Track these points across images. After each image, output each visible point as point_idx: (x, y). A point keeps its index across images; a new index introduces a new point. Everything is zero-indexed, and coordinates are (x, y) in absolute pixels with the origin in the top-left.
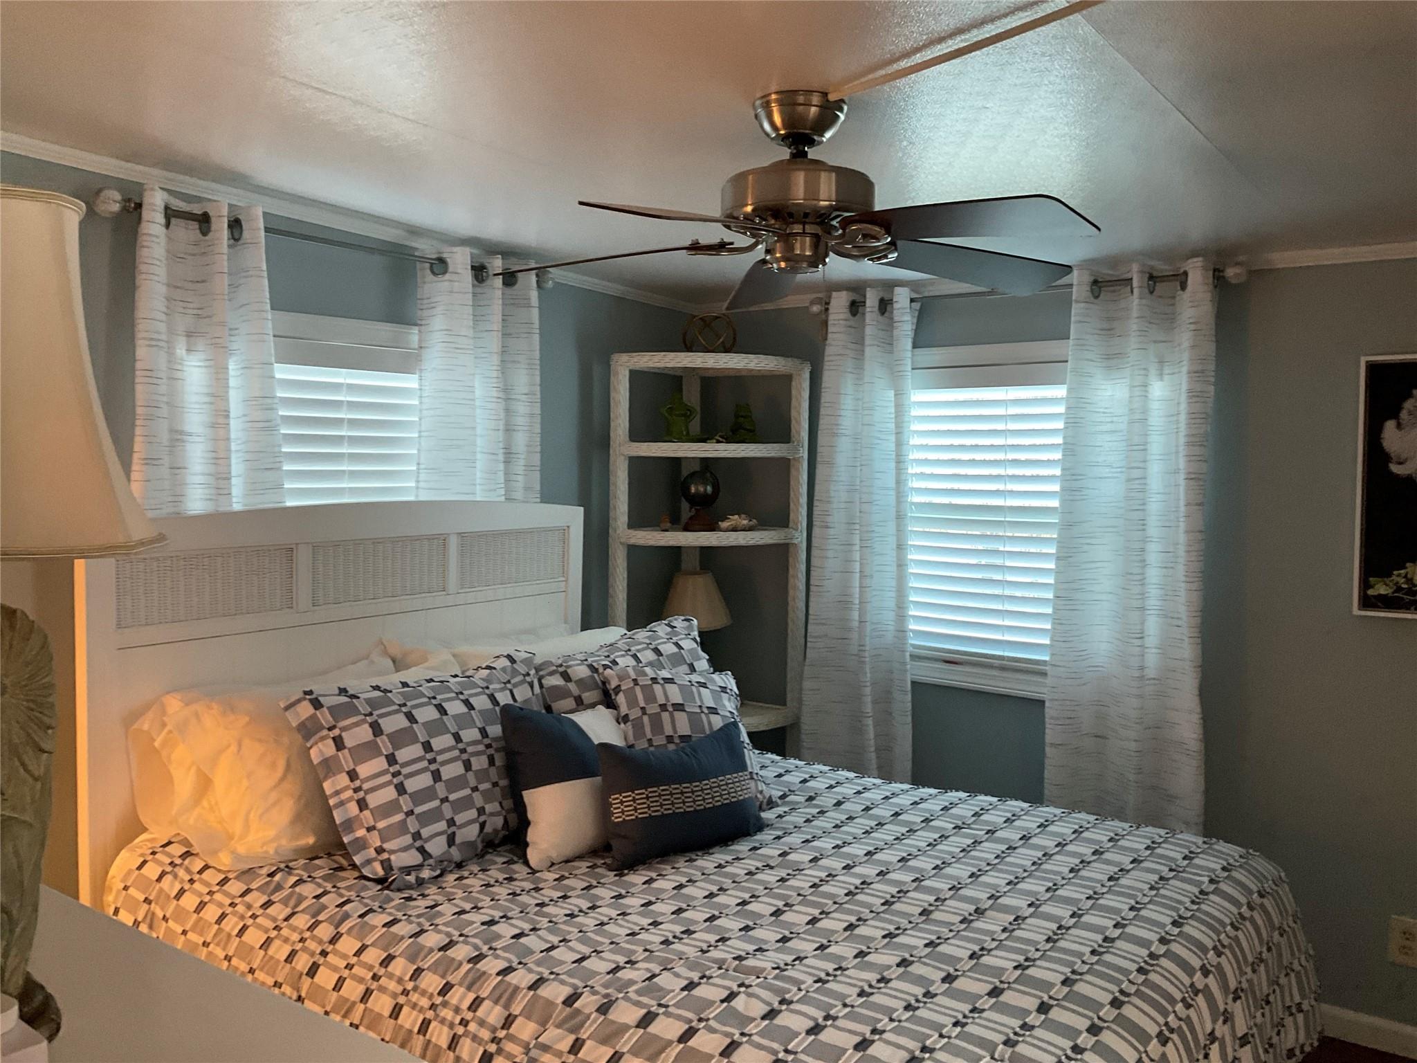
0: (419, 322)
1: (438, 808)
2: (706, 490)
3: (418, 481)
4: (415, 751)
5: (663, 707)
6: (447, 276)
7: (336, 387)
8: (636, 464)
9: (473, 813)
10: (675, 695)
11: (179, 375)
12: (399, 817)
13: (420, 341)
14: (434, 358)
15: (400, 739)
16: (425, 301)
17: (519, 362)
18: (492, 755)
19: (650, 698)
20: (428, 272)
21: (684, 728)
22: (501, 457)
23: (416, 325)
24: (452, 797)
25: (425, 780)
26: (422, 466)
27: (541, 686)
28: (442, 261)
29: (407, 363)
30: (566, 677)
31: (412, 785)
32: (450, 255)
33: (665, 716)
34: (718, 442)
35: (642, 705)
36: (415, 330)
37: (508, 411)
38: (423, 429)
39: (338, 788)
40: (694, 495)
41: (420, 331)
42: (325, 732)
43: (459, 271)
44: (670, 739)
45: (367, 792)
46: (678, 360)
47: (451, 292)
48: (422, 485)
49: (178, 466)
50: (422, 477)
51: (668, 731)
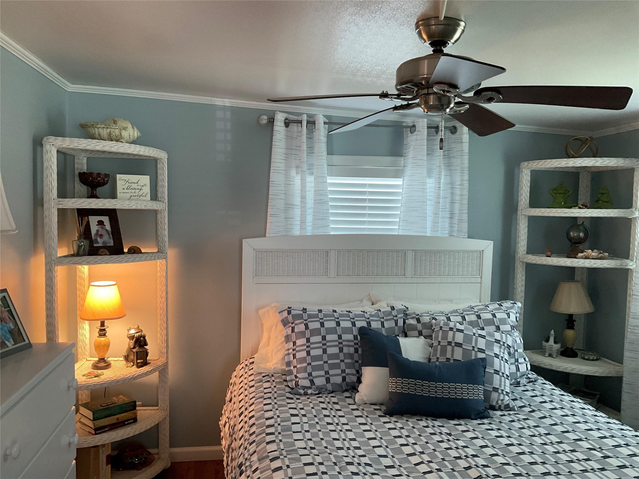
0: (404, 155)
1: (322, 365)
3: (399, 226)
4: (318, 338)
5: (450, 343)
6: (416, 133)
7: (364, 185)
8: (532, 220)
9: (339, 371)
11: (292, 183)
12: (305, 365)
13: (404, 163)
14: (408, 171)
15: (315, 332)
16: (408, 145)
17: (457, 170)
18: (357, 349)
19: (445, 337)
20: (409, 132)
21: (458, 355)
23: (403, 156)
24: (329, 362)
25: (319, 352)
26: (401, 219)
28: (414, 126)
29: (397, 174)
30: (418, 321)
31: (313, 353)
32: (417, 123)
33: (449, 348)
35: (440, 340)
36: (402, 159)
38: (402, 203)
39: (289, 348)
41: (404, 159)
42: (291, 324)
43: (420, 130)
44: (448, 359)
45: (297, 351)
47: (417, 140)
48: (401, 228)
50: (401, 224)
51: (449, 356)
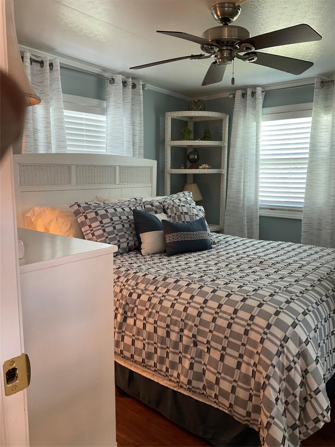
0: (106, 99)
1: (115, 237)
2: (195, 157)
3: (106, 150)
4: (108, 220)
5: (182, 213)
6: (115, 84)
9: (125, 240)
10: (185, 210)
11: (35, 111)
12: (104, 238)
13: (107, 105)
14: (111, 110)
15: (104, 216)
16: (108, 93)
17: (137, 113)
18: (131, 224)
19: (178, 210)
20: (109, 83)
21: (188, 219)
22: (132, 144)
23: (106, 100)
24: (119, 234)
25: (111, 229)
26: (108, 145)
27: (145, 207)
28: (113, 79)
29: (103, 112)
30: (152, 205)
31: (107, 230)
32: (115, 77)
33: (182, 216)
34: (199, 140)
35: (175, 212)
36: (105, 102)
37: (133, 129)
38: (108, 133)
39: (86, 230)
40: (191, 159)
41: (106, 102)
42: (82, 214)
43: (119, 82)
44: (184, 222)
45: (94, 231)
46: (187, 113)
47: (116, 89)
48: (108, 151)
49: (36, 139)
50: (108, 148)
51: (183, 220)
